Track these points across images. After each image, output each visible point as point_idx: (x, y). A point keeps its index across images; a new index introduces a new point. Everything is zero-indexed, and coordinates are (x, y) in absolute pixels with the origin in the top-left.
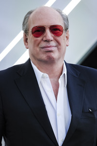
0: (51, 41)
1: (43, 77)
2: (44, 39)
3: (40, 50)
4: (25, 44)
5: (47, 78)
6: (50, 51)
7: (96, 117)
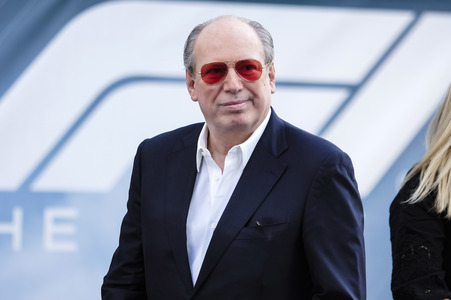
0: (240, 91)
2: (226, 88)
3: (218, 109)
4: (190, 92)
6: (238, 112)
7: (269, 237)
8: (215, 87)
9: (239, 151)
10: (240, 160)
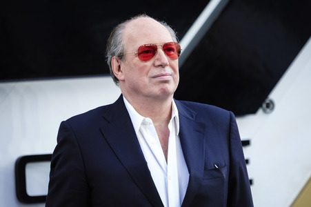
0: (167, 66)
1: (144, 123)
3: (150, 81)
5: (150, 124)
6: (166, 82)
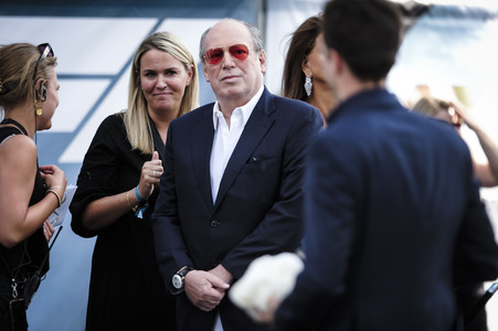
0: (232, 67)
2: (223, 66)
3: (220, 83)
6: (232, 84)
7: (264, 167)
8: (216, 67)
9: (241, 112)
10: (242, 120)
